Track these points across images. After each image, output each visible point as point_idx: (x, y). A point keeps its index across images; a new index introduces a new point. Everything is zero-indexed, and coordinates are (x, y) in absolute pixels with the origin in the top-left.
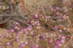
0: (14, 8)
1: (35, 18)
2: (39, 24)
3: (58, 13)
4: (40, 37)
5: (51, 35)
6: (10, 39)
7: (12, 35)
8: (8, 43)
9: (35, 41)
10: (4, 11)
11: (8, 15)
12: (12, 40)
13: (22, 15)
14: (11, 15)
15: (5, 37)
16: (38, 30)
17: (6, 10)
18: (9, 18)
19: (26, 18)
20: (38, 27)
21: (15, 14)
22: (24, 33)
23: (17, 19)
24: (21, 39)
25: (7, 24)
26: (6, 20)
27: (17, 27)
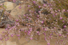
0: (7, 18)
1: (17, 22)
2: (19, 24)
3: (28, 17)
6: (6, 33)
7: (7, 31)
8: (6, 35)
12: (7, 34)
13: (12, 20)
14: (6, 22)
15: (4, 33)
16: (19, 27)
17: (4, 19)
18: (5, 23)
19: (13, 22)
21: (8, 21)
22: (12, 29)
23: (9, 23)
24: (10, 33)
25: (5, 26)
27: (9, 27)
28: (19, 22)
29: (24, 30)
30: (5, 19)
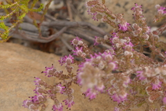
0: (76, 7)
2: (130, 46)
4: (133, 76)
5: (158, 70)
6: (64, 77)
7: (69, 70)
8: (60, 88)
9: (120, 85)
10: (53, 14)
11: (61, 23)
12: (68, 81)
13: (93, 23)
14: (68, 23)
15: (52, 73)
16: (127, 58)
17: (58, 10)
18: (64, 29)
19: (101, 30)
20: (127, 53)
21: (78, 20)
22: (96, 64)
23: (80, 31)
24: (89, 79)
25: (58, 43)
26: (57, 34)
27: (79, 51)
28: (132, 38)
29: (150, 79)
30: (65, 10)
